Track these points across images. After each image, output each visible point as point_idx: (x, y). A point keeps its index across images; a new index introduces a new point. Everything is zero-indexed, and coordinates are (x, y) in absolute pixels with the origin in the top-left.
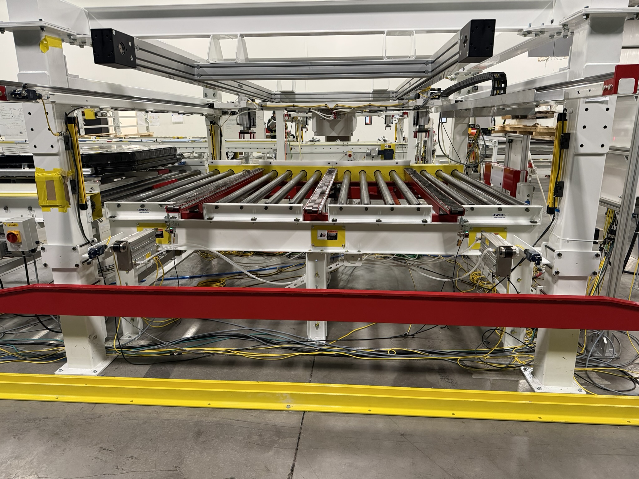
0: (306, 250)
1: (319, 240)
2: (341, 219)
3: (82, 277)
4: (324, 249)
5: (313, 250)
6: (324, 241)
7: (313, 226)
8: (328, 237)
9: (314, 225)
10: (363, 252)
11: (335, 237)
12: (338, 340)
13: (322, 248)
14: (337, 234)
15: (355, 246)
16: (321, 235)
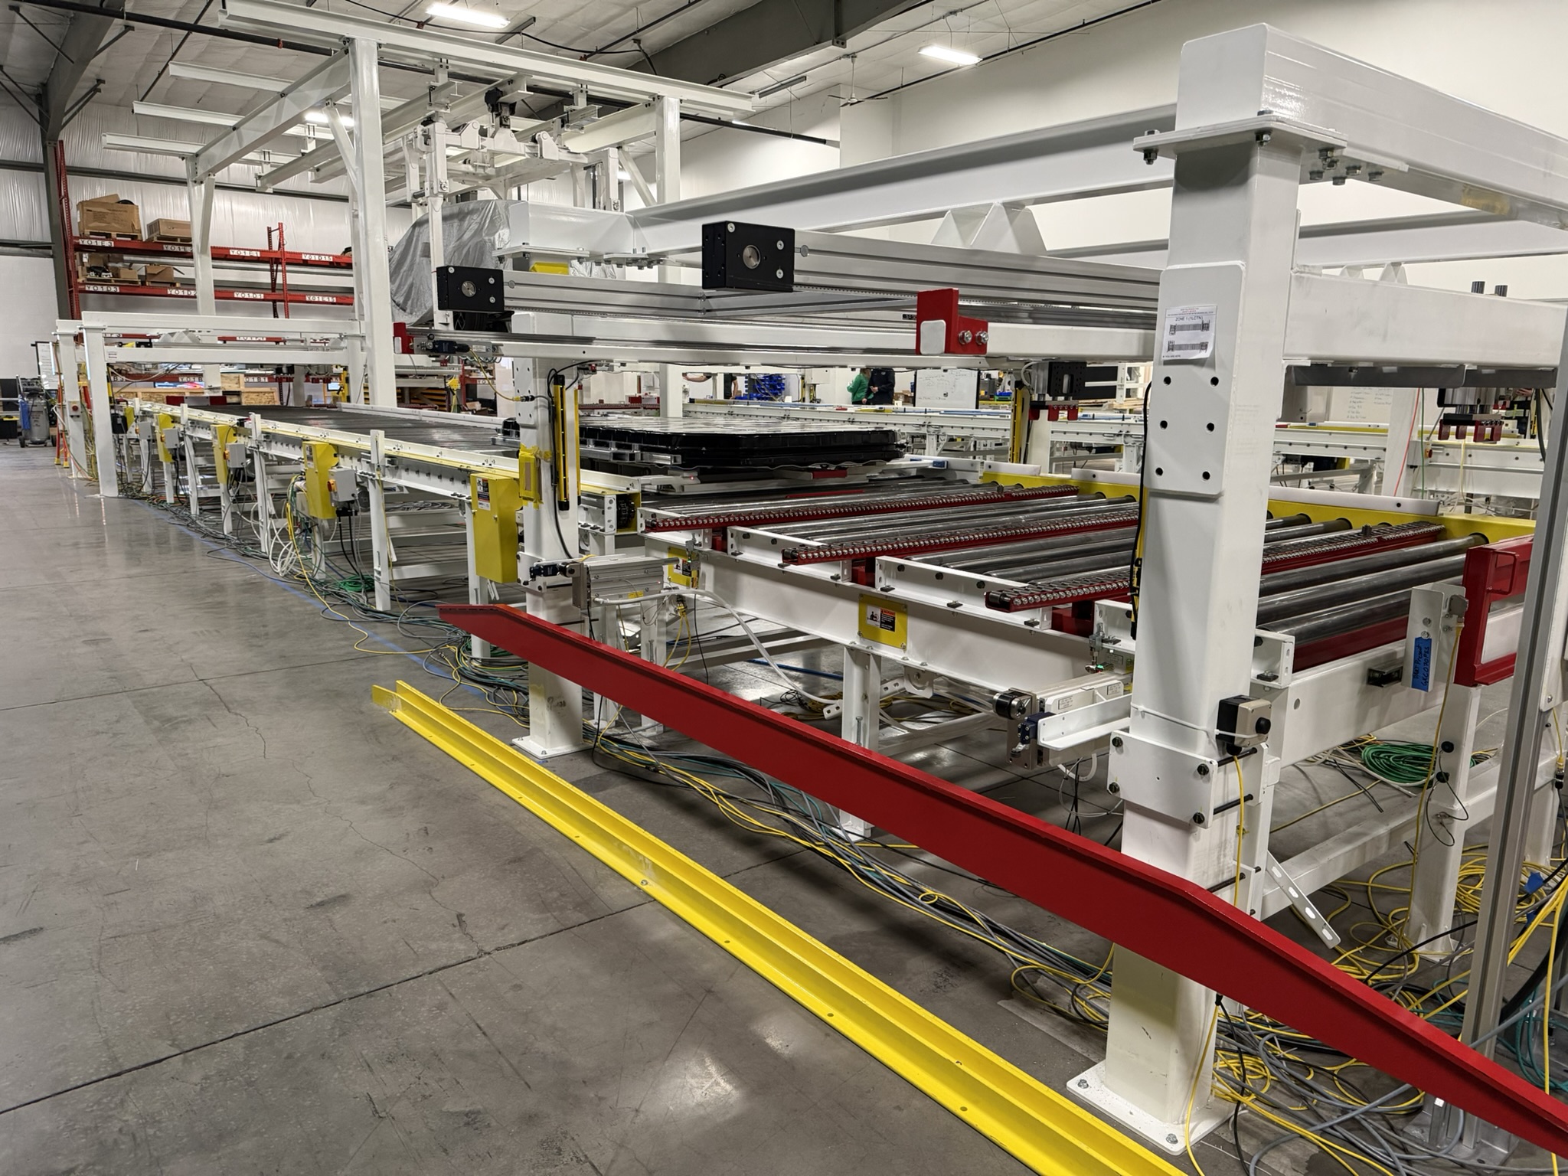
0: (847, 641)
1: (869, 626)
2: (903, 591)
3: (549, 608)
4: (876, 646)
5: (858, 643)
6: (874, 628)
7: (861, 595)
8: (881, 623)
9: (864, 593)
10: (932, 667)
11: (890, 625)
12: (886, 847)
13: (871, 643)
14: (894, 618)
15: (921, 652)
16: (873, 617)
